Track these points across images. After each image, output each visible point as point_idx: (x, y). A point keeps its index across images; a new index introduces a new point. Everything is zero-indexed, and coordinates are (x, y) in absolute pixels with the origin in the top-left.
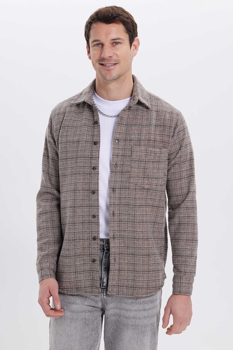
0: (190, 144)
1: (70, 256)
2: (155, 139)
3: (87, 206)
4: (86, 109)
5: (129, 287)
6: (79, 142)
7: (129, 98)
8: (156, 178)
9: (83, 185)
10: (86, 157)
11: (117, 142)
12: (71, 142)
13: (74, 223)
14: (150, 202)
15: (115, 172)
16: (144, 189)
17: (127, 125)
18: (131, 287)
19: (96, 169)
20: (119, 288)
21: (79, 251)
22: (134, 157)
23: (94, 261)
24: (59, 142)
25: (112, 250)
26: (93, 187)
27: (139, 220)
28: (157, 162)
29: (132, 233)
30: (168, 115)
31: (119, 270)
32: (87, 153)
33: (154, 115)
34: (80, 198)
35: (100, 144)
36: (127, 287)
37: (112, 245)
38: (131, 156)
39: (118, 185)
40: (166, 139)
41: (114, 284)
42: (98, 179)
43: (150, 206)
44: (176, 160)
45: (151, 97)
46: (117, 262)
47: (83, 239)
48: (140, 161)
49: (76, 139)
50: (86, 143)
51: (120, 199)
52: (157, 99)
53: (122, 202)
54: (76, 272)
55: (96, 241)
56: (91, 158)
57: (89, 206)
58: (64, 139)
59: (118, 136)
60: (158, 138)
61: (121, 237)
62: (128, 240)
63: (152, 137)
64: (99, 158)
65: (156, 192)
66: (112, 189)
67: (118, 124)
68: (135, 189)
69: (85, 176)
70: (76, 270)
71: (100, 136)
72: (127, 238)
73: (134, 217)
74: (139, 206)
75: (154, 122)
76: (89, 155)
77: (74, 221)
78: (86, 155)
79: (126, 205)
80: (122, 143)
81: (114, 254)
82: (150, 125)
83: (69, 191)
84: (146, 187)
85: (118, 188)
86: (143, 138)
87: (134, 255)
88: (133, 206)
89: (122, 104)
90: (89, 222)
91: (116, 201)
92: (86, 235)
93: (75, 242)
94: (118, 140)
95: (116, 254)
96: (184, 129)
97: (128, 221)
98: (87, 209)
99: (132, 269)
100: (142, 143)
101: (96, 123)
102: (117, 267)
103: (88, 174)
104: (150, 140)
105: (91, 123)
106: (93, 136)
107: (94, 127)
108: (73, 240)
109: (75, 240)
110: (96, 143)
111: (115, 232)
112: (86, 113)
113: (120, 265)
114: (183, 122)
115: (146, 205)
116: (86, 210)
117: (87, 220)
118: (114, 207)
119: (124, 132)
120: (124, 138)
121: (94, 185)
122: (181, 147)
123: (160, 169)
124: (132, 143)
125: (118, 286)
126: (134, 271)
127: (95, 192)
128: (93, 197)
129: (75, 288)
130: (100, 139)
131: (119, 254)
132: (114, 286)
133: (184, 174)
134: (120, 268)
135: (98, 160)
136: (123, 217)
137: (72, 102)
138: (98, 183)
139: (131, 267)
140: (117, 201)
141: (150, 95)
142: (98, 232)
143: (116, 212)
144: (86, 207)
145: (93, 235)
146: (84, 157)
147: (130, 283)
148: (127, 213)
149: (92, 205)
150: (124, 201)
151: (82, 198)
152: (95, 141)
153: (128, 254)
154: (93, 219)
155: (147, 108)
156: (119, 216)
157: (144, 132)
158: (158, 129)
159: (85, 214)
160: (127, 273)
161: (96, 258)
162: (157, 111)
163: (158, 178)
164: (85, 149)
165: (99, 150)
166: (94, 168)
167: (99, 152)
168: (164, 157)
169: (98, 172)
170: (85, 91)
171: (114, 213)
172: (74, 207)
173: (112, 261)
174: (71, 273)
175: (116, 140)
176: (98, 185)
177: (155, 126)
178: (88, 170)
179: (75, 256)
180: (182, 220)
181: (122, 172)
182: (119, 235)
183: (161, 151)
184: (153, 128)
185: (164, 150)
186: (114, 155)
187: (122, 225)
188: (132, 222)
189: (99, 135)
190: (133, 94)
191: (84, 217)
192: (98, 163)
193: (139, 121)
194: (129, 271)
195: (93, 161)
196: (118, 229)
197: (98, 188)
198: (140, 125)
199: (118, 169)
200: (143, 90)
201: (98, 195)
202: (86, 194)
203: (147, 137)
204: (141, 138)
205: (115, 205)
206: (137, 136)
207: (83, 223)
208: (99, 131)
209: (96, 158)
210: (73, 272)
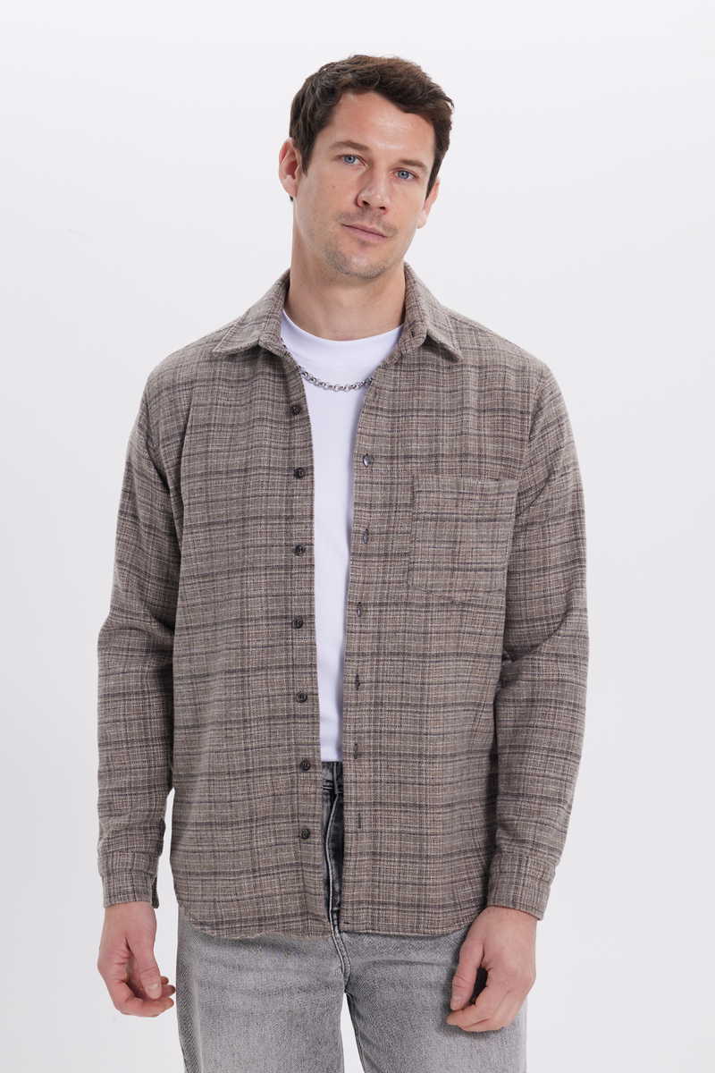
0: (575, 464)
1: (237, 823)
2: (480, 450)
3: (280, 667)
4: (263, 368)
5: (404, 906)
6: (246, 470)
7: (396, 330)
8: (486, 570)
9: (266, 601)
10: (272, 518)
11: (366, 462)
12: (220, 473)
13: (245, 721)
14: (469, 644)
15: (366, 556)
16: (452, 603)
17: (393, 411)
18: (412, 906)
19: (304, 550)
20: (374, 909)
21: (261, 806)
22: (423, 508)
23: (306, 835)
24: (183, 475)
25: (350, 793)
26: (296, 608)
27: (436, 699)
28: (490, 520)
29: (414, 739)
30: (513, 378)
31: (374, 854)
32: (278, 506)
33: (472, 377)
34: (260, 643)
35: (312, 474)
36: (398, 904)
37: (349, 775)
38: (412, 505)
39: (372, 595)
40: (512, 448)
41: (358, 896)
42: (311, 581)
43: (467, 654)
44: (535, 511)
45: (461, 325)
46: (367, 829)
47: (271, 769)
48: (439, 519)
49: (237, 461)
50: (268, 474)
51: (379, 638)
52: (476, 330)
53: (384, 647)
54: (254, 871)
55: (310, 775)
56: (287, 518)
57: (287, 667)
58: (199, 466)
59: (369, 446)
60: (490, 446)
61: (378, 753)
62: (400, 761)
63: (472, 445)
64: (311, 517)
65: (485, 613)
66: (356, 607)
67: (365, 410)
68: (427, 605)
69: (271, 574)
70: (254, 863)
71: (311, 451)
72: (400, 755)
73: (422, 689)
74: (437, 655)
75: (472, 399)
76: (281, 510)
77: (244, 715)
78: (271, 510)
79: (398, 654)
80: (381, 467)
81: (356, 804)
82: (462, 409)
83: (223, 623)
84: (459, 597)
85: (375, 605)
86: (445, 448)
87: (420, 806)
88: (418, 656)
89: (374, 349)
90: (288, 717)
91: (368, 643)
92: (280, 756)
93: (248, 778)
94: (370, 457)
95: (361, 804)
96: (560, 420)
97: (401, 705)
98: (282, 674)
99: (415, 849)
101: (297, 411)
102: (366, 843)
103: (280, 567)
104: (467, 455)
105: (282, 412)
106: (290, 449)
107: (291, 423)
108: (242, 772)
109: (248, 771)
110: (303, 473)
111: (360, 738)
112: (266, 383)
113: (375, 838)
114: (557, 398)
115: (457, 654)
116: (278, 677)
117: (283, 710)
118: (358, 662)
119: (385, 433)
120: (386, 452)
121: (299, 601)
122: (551, 472)
123: (498, 542)
124: (413, 466)
125: (373, 903)
126: (420, 856)
127: (303, 622)
128: (299, 638)
129: (253, 920)
130: (312, 460)
131: (375, 804)
132: (360, 902)
133: (556, 556)
134: (375, 848)
135: (311, 523)
136: (386, 693)
137: (217, 349)
138: (312, 594)
139: (411, 844)
140: (369, 645)
141: (453, 318)
142: (315, 744)
143: (366, 677)
144: (277, 668)
145: (302, 755)
146: (266, 518)
147: (410, 894)
148: (400, 679)
149: (297, 663)
150: (390, 645)
151: (265, 643)
152: (296, 466)
153: (400, 805)
154: (299, 706)
155: (450, 356)
156: (376, 687)
157: (447, 430)
158: (488, 420)
159: (277, 692)
160: (400, 862)
161: (310, 826)
162: (480, 368)
163: (492, 570)
164: (270, 492)
165: (312, 495)
166: (299, 550)
167: (312, 500)
168: (508, 506)
169: (311, 560)
170: (253, 315)
171: (361, 679)
172: (243, 671)
173: (350, 825)
174: (241, 873)
175: (362, 459)
176: (311, 600)
177: (479, 411)
178: (278, 557)
179: (251, 820)
181: (386, 555)
182: (375, 747)
183: (499, 488)
184: (471, 418)
185: (508, 482)
186: (359, 503)
187: (385, 716)
188: (415, 706)
189: (308, 448)
190: (409, 316)
191: (274, 701)
192: (312, 534)
193: (429, 400)
194: (406, 856)
195: (295, 529)
196: (372, 728)
197: (312, 609)
198: (431, 410)
199: (374, 545)
200: (434, 305)
201: (312, 632)
202: (277, 629)
203: (457, 445)
204: (437, 449)
205: (364, 655)
206: (426, 445)
207: (269, 719)
208: (308, 436)
209: (304, 517)
210: (247, 872)
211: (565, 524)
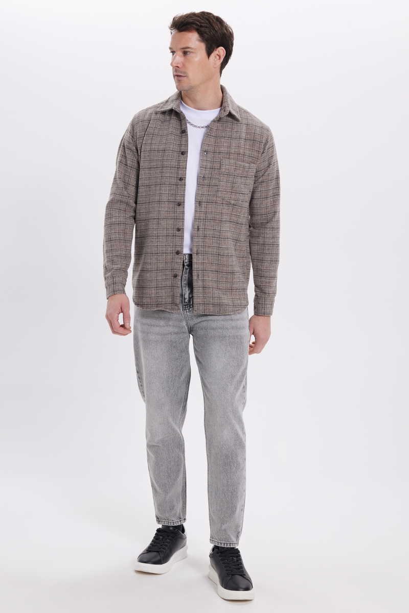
1: (152, 271)
2: (244, 153)
3: (172, 219)
4: (173, 117)
5: (215, 305)
6: (165, 150)
7: (219, 109)
9: (168, 196)
10: (172, 167)
14: (234, 218)
15: (203, 185)
16: (230, 204)
17: (216, 137)
18: (217, 305)
19: (183, 179)
20: (205, 306)
21: (161, 266)
22: (224, 170)
23: (175, 276)
24: (142, 150)
25: (195, 266)
26: (179, 199)
28: (245, 177)
29: (217, 249)
30: (258, 130)
31: (204, 287)
32: (174, 163)
33: (244, 127)
34: (165, 210)
35: (187, 154)
36: (213, 304)
37: (194, 260)
38: (220, 169)
39: (204, 199)
40: (255, 154)
41: (199, 301)
42: (184, 190)
43: (234, 222)
44: (264, 178)
45: (241, 110)
46: (201, 279)
47: (166, 253)
48: (228, 175)
49: (162, 147)
50: (172, 153)
51: (206, 214)
52: (246, 112)
54: (157, 287)
55: (179, 256)
56: (177, 168)
58: (148, 147)
59: (207, 148)
61: (205, 253)
63: (242, 151)
64: (186, 168)
66: (199, 203)
67: (207, 135)
68: (222, 204)
69: (171, 187)
72: (212, 254)
73: (220, 232)
74: (225, 221)
75: (244, 135)
76: (176, 165)
78: (172, 165)
79: (212, 220)
80: (210, 155)
81: (197, 271)
82: (240, 138)
83: (152, 202)
84: (233, 202)
88: (219, 221)
89: (212, 114)
90: (173, 236)
91: (202, 215)
92: (169, 249)
93: (157, 256)
94: (207, 152)
95: (198, 271)
97: (213, 237)
100: (232, 156)
101: (184, 132)
102: (200, 283)
103: (174, 185)
104: (240, 154)
105: (179, 132)
106: (180, 145)
107: (181, 136)
108: (155, 253)
109: (157, 253)
110: (184, 153)
111: (199, 248)
112: (174, 121)
113: (204, 282)
115: (230, 221)
116: (171, 222)
117: (171, 233)
118: (199, 221)
119: (213, 144)
120: (212, 150)
121: (180, 196)
122: (270, 164)
124: (221, 156)
125: (204, 304)
127: (181, 204)
128: (179, 209)
129: (155, 304)
130: (188, 149)
131: (203, 270)
132: (200, 304)
133: (271, 193)
134: (204, 285)
135: (186, 171)
136: (208, 233)
137: (158, 110)
138: (184, 195)
140: (202, 216)
142: (182, 246)
143: (201, 227)
144: (170, 219)
145: (177, 249)
146: (170, 167)
148: (212, 228)
149: (178, 218)
150: (209, 216)
151: (167, 210)
152: (182, 151)
153: (211, 271)
154: (177, 232)
155: (237, 120)
156: (205, 231)
157: (234, 145)
158: (248, 143)
159: (170, 227)
160: (212, 290)
161: (177, 273)
162: (247, 125)
163: (246, 194)
164: (172, 159)
165: (187, 161)
166: (181, 179)
167: (187, 163)
168: (252, 173)
169: (185, 183)
171: (199, 227)
172: (158, 219)
173: (195, 278)
174: (152, 288)
175: (204, 152)
176: (184, 197)
177: (245, 139)
178: (174, 181)
179: (157, 270)
180: (267, 240)
181: (210, 185)
182: (203, 251)
183: (249, 166)
184: (242, 142)
185: (253, 165)
186: (202, 167)
187: (207, 240)
188: (217, 237)
189: (187, 145)
190: (224, 104)
191: (169, 230)
192: (186, 174)
193: (228, 134)
195: (180, 172)
196: (203, 245)
197: (184, 200)
198: (229, 137)
199: (206, 181)
200: (232, 102)
201: (184, 207)
202: (171, 206)
203: (236, 150)
204: (230, 151)
205: (200, 219)
206: (226, 149)
207: (166, 236)
208: (187, 141)
209: (184, 168)
210: (155, 288)
211: (274, 182)
